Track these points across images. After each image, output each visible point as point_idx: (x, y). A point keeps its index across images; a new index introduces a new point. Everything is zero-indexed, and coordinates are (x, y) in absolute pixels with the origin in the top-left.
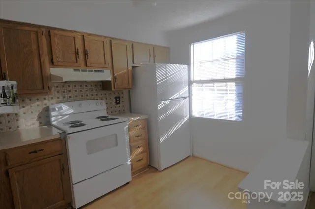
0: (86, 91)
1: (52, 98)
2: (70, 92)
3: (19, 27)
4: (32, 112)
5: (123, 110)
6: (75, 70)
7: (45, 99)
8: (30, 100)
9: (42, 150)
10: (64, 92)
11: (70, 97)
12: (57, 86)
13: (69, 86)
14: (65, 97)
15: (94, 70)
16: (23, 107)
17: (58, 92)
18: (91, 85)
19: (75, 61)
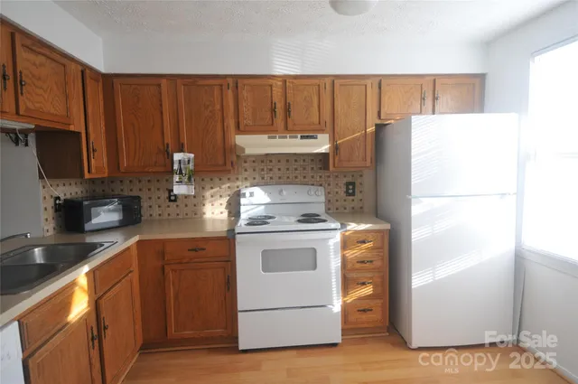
0: (296, 169)
1: (246, 179)
2: (271, 170)
3: (201, 82)
4: (221, 196)
5: (361, 208)
6: (269, 138)
7: (237, 179)
8: (220, 180)
9: (204, 249)
10: (263, 170)
11: (271, 178)
12: (254, 162)
13: (271, 161)
14: (263, 178)
15: (299, 136)
16: (212, 188)
17: (254, 170)
18: (304, 161)
19: (270, 122)
